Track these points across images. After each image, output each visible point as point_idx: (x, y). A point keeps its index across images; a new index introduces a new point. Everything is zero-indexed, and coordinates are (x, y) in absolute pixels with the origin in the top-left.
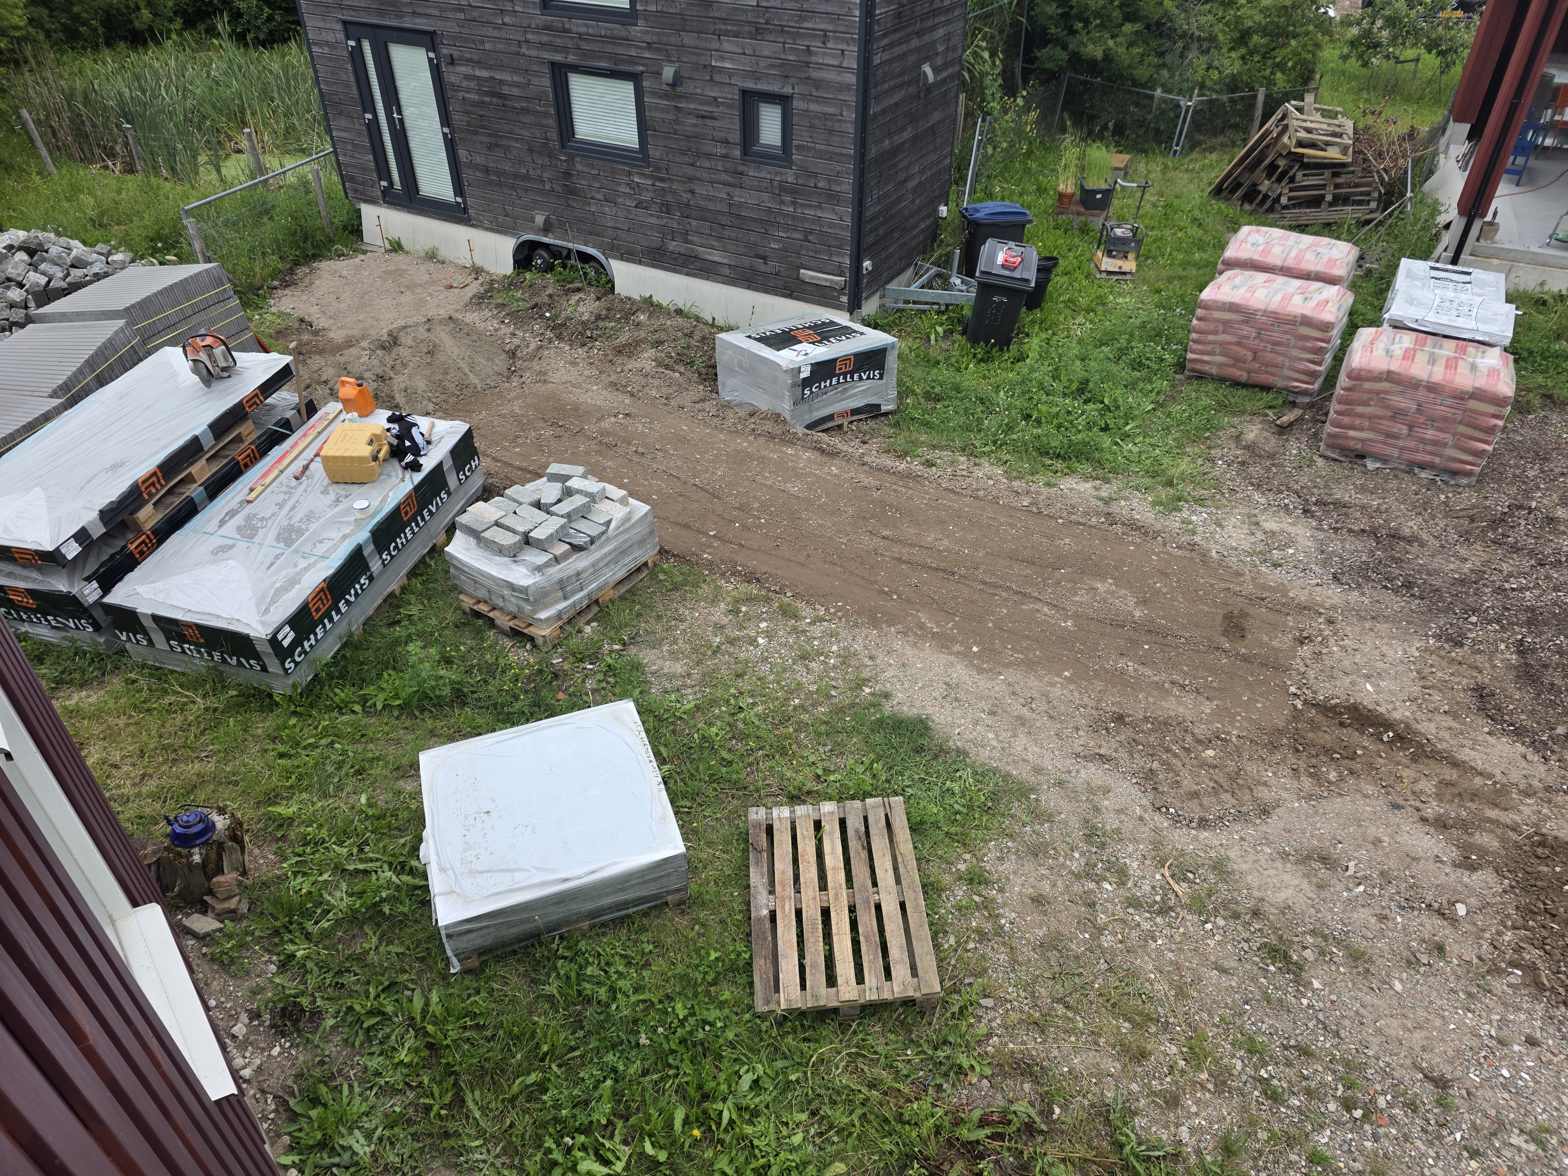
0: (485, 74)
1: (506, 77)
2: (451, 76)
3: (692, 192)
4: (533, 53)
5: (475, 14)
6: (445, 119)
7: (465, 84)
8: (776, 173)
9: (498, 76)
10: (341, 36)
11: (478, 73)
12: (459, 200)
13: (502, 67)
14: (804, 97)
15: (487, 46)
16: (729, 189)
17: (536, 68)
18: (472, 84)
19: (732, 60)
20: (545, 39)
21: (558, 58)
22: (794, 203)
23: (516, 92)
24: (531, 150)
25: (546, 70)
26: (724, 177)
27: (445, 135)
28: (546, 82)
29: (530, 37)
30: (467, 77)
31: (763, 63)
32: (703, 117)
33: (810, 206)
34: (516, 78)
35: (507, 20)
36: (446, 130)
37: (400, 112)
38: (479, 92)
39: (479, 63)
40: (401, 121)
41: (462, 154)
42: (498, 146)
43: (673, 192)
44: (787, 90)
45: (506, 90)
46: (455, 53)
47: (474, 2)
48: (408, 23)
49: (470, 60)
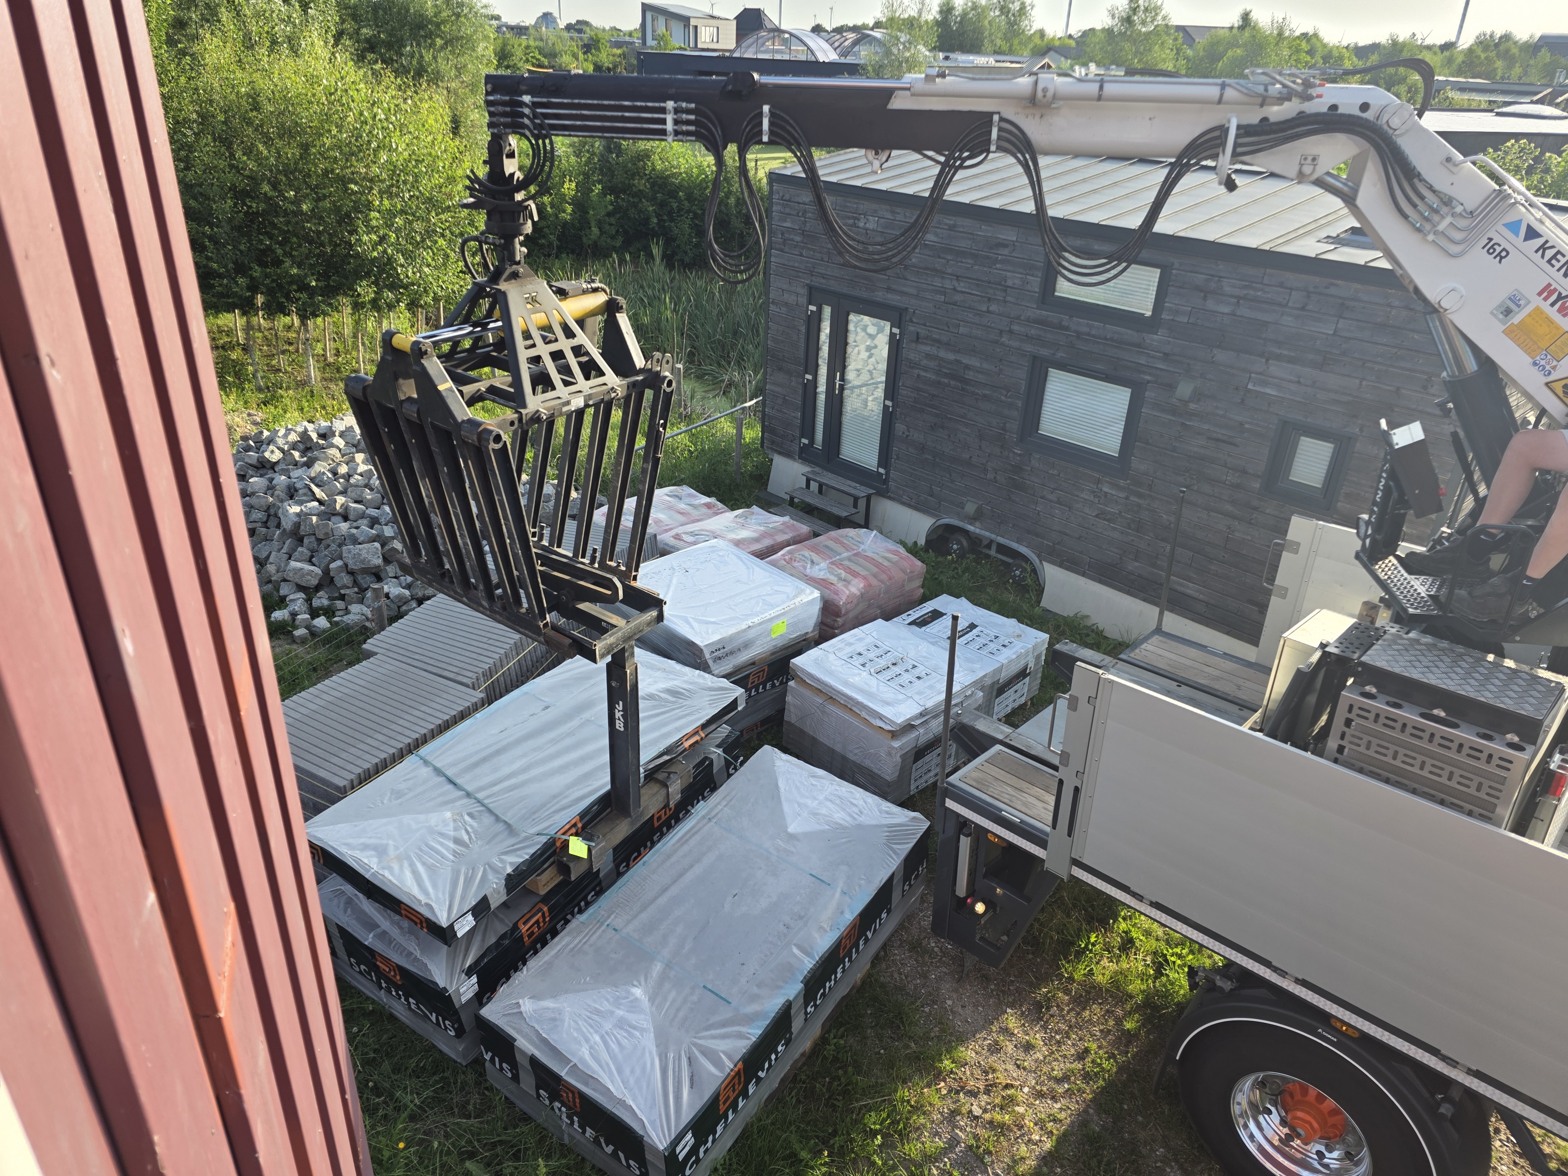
1: (974, 362)
2: (912, 353)
4: (1016, 344)
5: (958, 298)
6: (891, 393)
7: (924, 362)
9: (966, 360)
10: (803, 300)
11: (942, 354)
12: (882, 470)
15: (962, 330)
16: (1231, 521)
18: (933, 364)
19: (1278, 387)
20: (1033, 332)
21: (1043, 352)
23: (981, 378)
24: (981, 437)
25: (1025, 362)
26: (1229, 507)
27: (886, 406)
28: (1021, 374)
29: (1016, 328)
30: (928, 356)
31: (1323, 396)
32: (1218, 440)
34: (985, 366)
35: (994, 308)
36: (888, 403)
41: (900, 428)
42: (942, 426)
44: (1352, 431)
46: (923, 332)
47: (961, 286)
48: (880, 296)
49: (938, 341)
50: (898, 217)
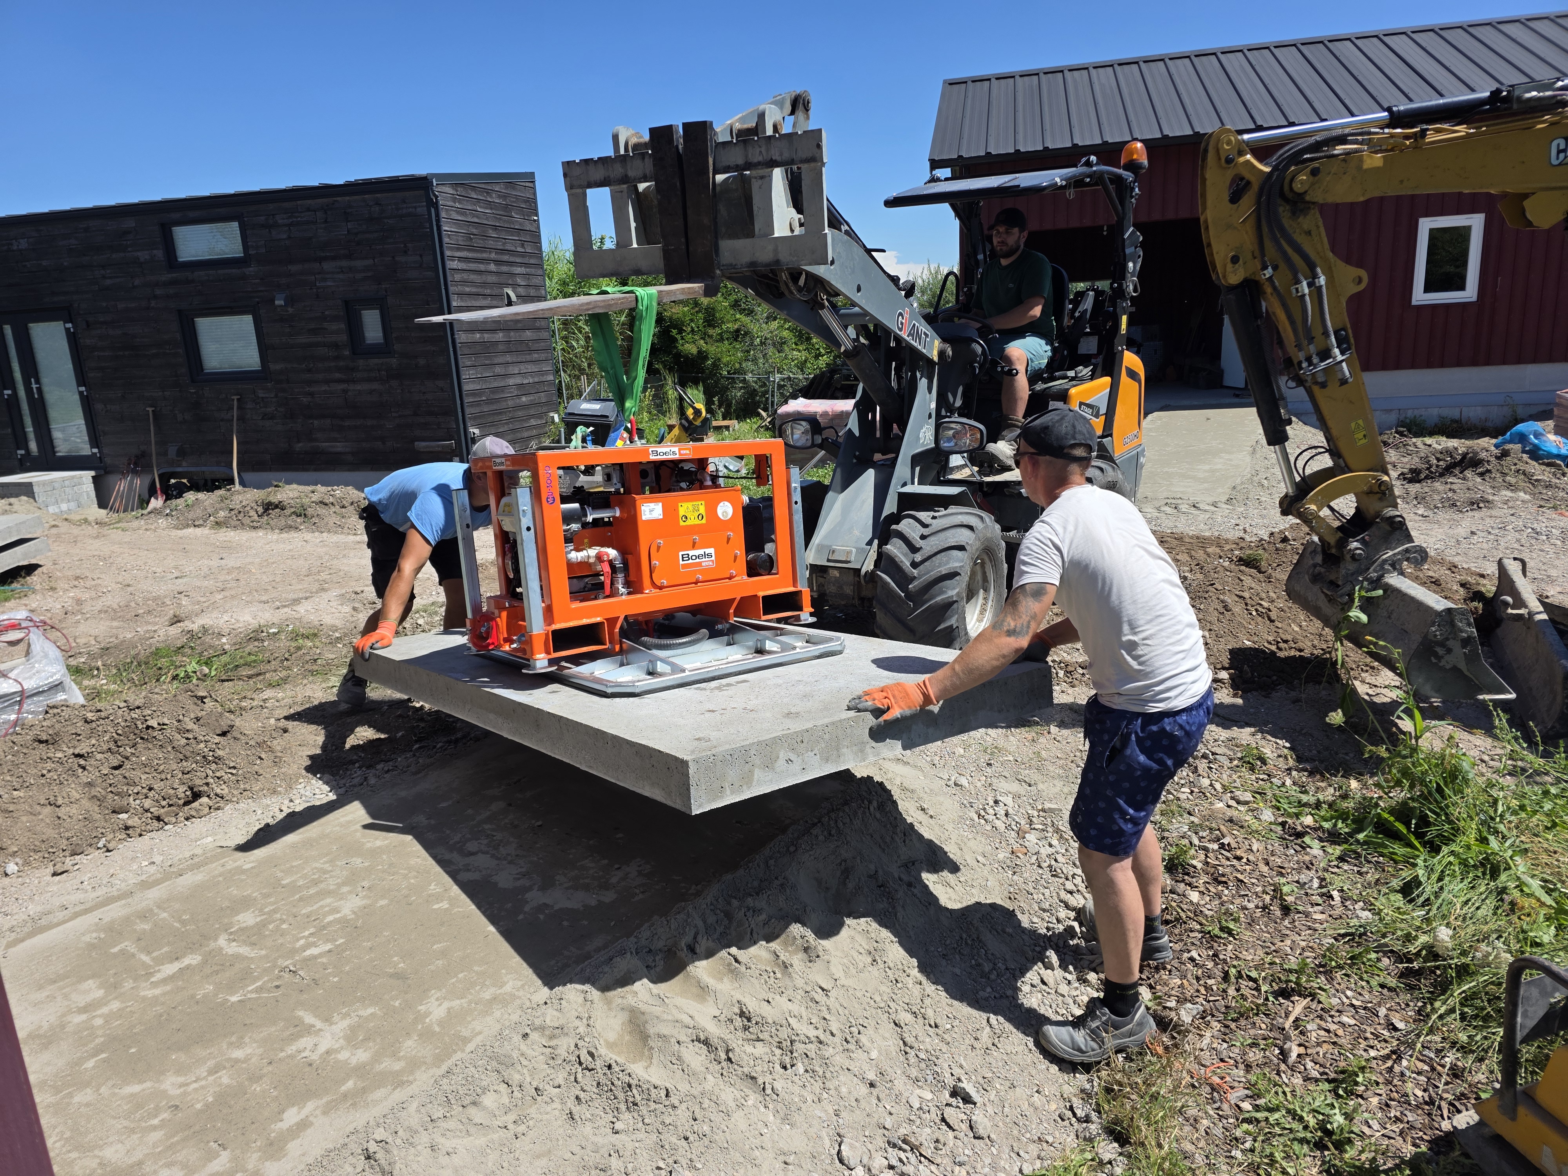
0: (118, 332)
1: (138, 330)
2: (87, 342)
3: (311, 394)
4: (161, 305)
5: (109, 283)
6: (81, 379)
7: (99, 344)
8: (382, 363)
9: (130, 331)
11: (112, 332)
12: (95, 450)
13: (134, 323)
14: (396, 296)
15: (120, 308)
16: (343, 385)
17: (164, 317)
18: (106, 343)
19: (333, 279)
20: (171, 291)
21: (184, 305)
22: (401, 386)
23: (147, 341)
24: (163, 389)
25: (174, 317)
26: (338, 375)
27: (81, 393)
28: (174, 328)
29: (158, 292)
30: (101, 338)
31: (358, 277)
32: (314, 329)
34: (147, 330)
36: (83, 389)
37: (38, 381)
38: (114, 348)
39: (113, 324)
40: (39, 390)
41: (99, 407)
43: (294, 399)
44: (381, 293)
45: (137, 342)
46: (90, 319)
47: (108, 273)
48: (47, 301)
49: (105, 323)
50: (43, 233)
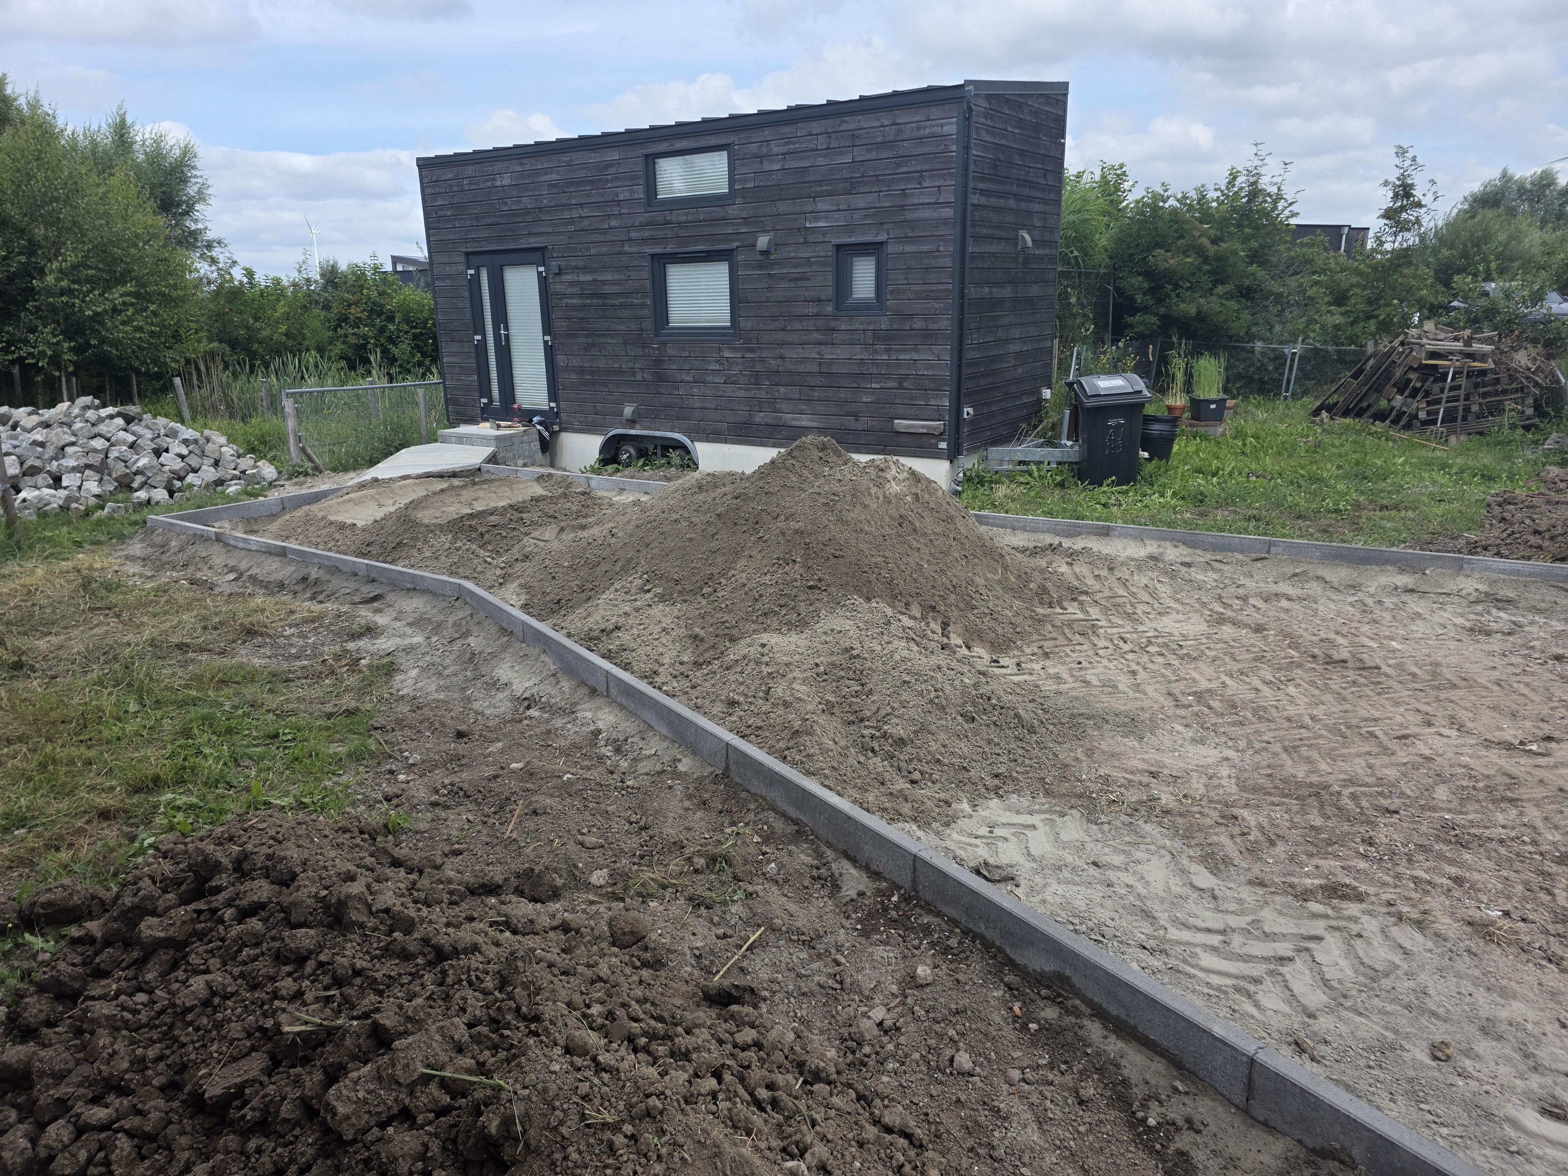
0: (589, 278)
1: (608, 277)
2: (557, 287)
3: (782, 357)
4: (635, 249)
5: (585, 223)
6: (547, 328)
8: (869, 323)
10: (461, 268)
11: (582, 278)
12: (553, 405)
13: (605, 268)
14: (899, 240)
15: (593, 251)
16: (818, 348)
17: (636, 263)
18: (575, 290)
19: (826, 218)
20: (647, 234)
21: (658, 250)
22: (888, 351)
23: (616, 289)
24: (625, 344)
25: (646, 263)
26: (816, 336)
27: (546, 342)
28: (645, 274)
29: (633, 235)
30: (572, 284)
31: (857, 215)
32: (796, 280)
33: (906, 350)
34: (617, 277)
35: (613, 223)
36: (547, 338)
37: (507, 328)
38: (582, 296)
39: (584, 269)
40: (507, 337)
41: (561, 359)
42: (594, 345)
43: (762, 360)
44: (882, 237)
45: (607, 289)
46: (563, 263)
47: (585, 212)
48: (523, 243)
49: (577, 268)
50: (527, 168)
